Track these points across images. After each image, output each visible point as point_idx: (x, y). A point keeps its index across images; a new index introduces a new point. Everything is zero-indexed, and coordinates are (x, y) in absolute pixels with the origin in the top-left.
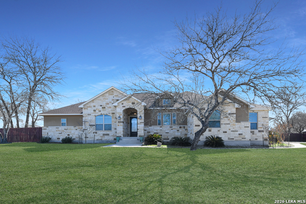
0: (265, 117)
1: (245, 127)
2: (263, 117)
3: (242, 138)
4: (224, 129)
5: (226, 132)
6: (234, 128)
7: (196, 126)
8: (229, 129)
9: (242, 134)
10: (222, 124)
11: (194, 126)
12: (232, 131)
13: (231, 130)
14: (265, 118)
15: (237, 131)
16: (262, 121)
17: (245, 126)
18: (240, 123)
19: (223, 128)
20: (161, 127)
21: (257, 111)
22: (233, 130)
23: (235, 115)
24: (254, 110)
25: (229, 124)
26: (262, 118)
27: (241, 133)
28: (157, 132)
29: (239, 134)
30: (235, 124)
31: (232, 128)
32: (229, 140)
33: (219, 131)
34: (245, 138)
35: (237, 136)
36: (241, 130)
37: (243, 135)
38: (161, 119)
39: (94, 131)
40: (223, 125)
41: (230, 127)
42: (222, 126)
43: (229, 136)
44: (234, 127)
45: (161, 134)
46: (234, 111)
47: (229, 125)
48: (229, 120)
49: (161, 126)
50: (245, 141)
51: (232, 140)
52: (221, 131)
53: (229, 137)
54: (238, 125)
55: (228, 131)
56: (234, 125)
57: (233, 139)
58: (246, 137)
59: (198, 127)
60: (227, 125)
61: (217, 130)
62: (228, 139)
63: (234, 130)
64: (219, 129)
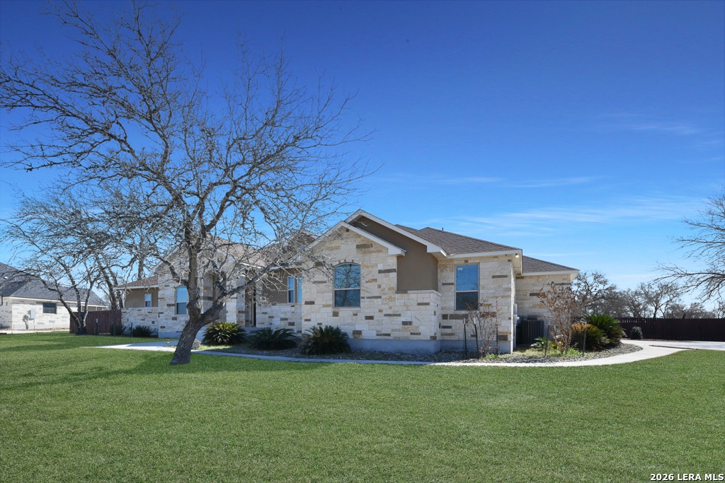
0: (498, 274)
1: (419, 304)
2: (494, 277)
3: (412, 334)
4: (366, 311)
5: (371, 318)
6: (390, 308)
7: (307, 303)
8: (380, 311)
9: (410, 323)
10: (363, 298)
11: (303, 303)
12: (385, 315)
13: (385, 312)
14: (500, 279)
15: (400, 315)
16: (492, 286)
17: (419, 302)
18: (405, 295)
19: (366, 307)
20: (293, 306)
21: (478, 261)
22: (389, 313)
23: (394, 275)
24: (470, 258)
25: (380, 297)
26: (492, 280)
27: (409, 320)
28: (286, 317)
29: (405, 323)
30: (393, 296)
31: (387, 307)
32: (379, 337)
33: (356, 315)
34: (419, 334)
35: (397, 327)
36: (409, 313)
37: (414, 324)
38: (294, 289)
39: (174, 316)
40: (365, 299)
41: (382, 304)
42: (363, 303)
43: (379, 328)
44: (391, 304)
45: (292, 321)
46: (393, 263)
47: (379, 300)
48: (379, 287)
49: (292, 304)
50: (420, 340)
51: (386, 337)
52: (361, 316)
53: (378, 331)
54: (400, 299)
55: (377, 316)
56: (391, 299)
57: (389, 335)
58: (422, 329)
59: (310, 305)
60: (375, 300)
61: (351, 313)
62: (378, 335)
63: (392, 313)
64: (355, 309)
